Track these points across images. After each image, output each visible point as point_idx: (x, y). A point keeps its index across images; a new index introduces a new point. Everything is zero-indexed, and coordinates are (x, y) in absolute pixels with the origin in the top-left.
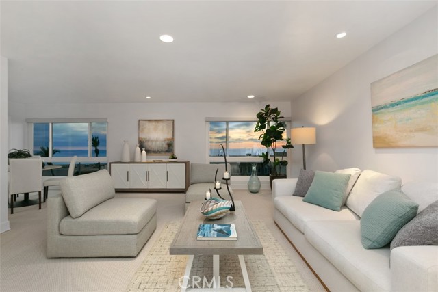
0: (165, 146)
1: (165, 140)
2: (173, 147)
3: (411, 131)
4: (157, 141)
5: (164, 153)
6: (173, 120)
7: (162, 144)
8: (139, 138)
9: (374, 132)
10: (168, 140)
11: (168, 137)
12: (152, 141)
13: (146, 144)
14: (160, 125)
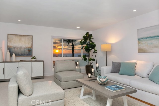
0: (27, 51)
1: (27, 48)
2: (32, 52)
3: (153, 47)
4: (21, 48)
5: (26, 56)
6: (32, 36)
7: (25, 50)
8: (8, 46)
9: (138, 47)
10: (29, 48)
11: (29, 46)
12: (17, 48)
13: (13, 50)
14: (23, 39)
